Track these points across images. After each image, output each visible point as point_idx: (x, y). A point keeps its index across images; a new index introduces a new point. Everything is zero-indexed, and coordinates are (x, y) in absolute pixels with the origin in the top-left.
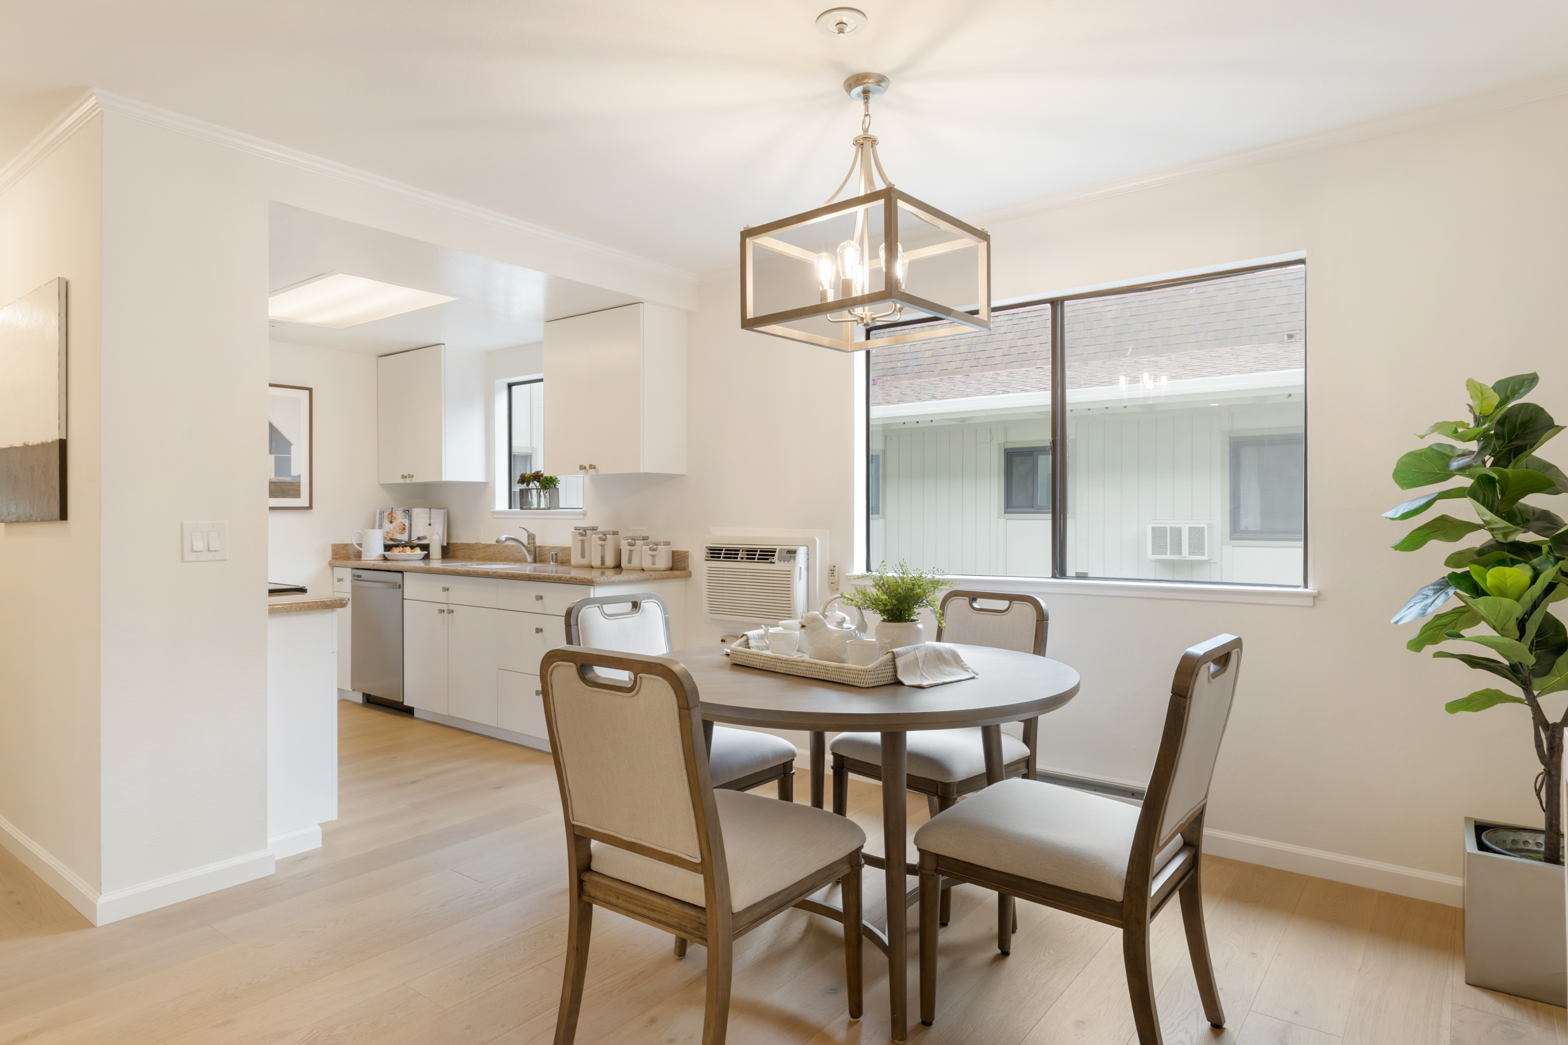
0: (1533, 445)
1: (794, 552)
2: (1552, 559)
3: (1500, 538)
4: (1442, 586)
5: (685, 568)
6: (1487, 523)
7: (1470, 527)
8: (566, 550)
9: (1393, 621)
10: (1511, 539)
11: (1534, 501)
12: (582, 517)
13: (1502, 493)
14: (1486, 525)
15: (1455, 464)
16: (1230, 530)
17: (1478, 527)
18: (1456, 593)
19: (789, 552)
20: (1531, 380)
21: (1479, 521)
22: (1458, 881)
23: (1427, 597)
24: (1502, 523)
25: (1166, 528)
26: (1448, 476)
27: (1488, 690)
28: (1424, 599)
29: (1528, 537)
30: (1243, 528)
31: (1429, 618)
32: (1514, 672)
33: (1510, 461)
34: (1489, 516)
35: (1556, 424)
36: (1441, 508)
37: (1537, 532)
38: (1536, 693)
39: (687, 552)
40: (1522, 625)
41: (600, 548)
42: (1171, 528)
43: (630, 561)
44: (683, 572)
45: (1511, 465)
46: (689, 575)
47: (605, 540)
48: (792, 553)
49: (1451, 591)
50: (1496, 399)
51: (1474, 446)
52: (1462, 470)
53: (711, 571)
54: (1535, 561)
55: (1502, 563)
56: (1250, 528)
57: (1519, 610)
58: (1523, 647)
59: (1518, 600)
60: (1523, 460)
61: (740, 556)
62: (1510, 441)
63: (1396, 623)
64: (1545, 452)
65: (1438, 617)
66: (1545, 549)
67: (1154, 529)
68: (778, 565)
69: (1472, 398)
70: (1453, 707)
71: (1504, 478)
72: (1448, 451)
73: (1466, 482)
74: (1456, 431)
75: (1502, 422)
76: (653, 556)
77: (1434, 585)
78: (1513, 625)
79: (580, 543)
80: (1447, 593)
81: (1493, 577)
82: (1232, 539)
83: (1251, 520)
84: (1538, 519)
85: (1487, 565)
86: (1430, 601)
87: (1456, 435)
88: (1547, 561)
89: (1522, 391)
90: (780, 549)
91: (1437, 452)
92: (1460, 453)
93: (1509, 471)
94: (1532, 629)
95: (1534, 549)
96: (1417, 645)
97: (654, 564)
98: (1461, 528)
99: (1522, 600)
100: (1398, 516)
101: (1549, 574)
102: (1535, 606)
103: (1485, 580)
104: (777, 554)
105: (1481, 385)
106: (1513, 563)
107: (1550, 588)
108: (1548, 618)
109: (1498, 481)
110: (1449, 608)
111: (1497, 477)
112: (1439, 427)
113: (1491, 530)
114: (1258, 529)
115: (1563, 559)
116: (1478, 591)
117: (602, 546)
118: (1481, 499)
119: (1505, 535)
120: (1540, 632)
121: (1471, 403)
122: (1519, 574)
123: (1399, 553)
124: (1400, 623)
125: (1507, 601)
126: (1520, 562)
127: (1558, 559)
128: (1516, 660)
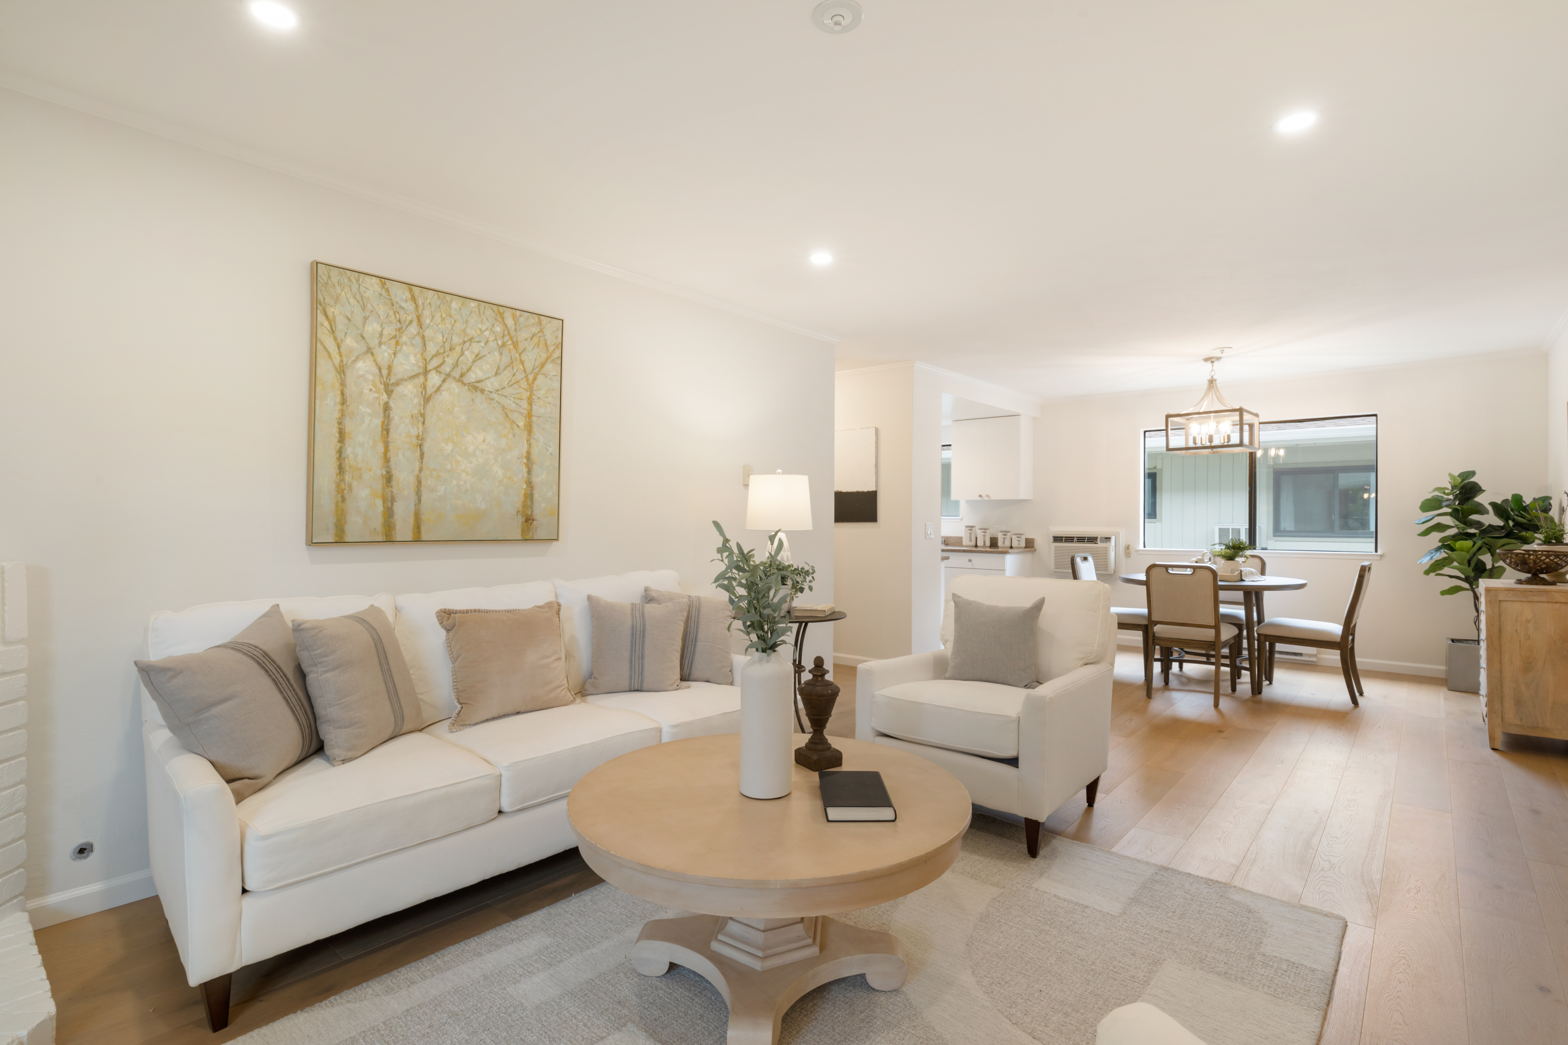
0: (1474, 496)
1: (1110, 538)
2: (1480, 538)
3: (1461, 531)
4: (1438, 549)
5: (1033, 547)
6: (1456, 525)
7: (1449, 527)
8: (961, 538)
9: (1419, 562)
10: (1465, 531)
11: (1475, 517)
12: (960, 521)
13: (1462, 514)
14: (1456, 526)
15: (1444, 504)
16: (1273, 530)
17: (1452, 527)
18: (1444, 552)
19: (1106, 538)
20: (1473, 473)
21: (1453, 525)
22: (1444, 668)
23: (1432, 553)
24: (1462, 525)
25: (1229, 529)
26: (1440, 507)
27: (1457, 586)
28: (1431, 554)
29: (1472, 531)
30: (1282, 528)
31: (1433, 561)
32: (1467, 579)
33: (1465, 503)
34: (1457, 523)
35: (1483, 489)
36: (1437, 520)
37: (1476, 529)
38: (1474, 587)
39: (1034, 539)
40: (1469, 562)
41: (983, 537)
42: (1232, 529)
43: (1004, 543)
44: (1032, 549)
45: (1465, 505)
46: (1036, 550)
47: (985, 532)
48: (1108, 539)
49: (1442, 551)
50: (1460, 480)
51: (1451, 497)
52: (1447, 506)
53: (1056, 548)
54: (1474, 539)
55: (1462, 539)
56: (1287, 529)
57: (1468, 556)
58: (1470, 569)
59: (1468, 552)
60: (1470, 502)
61: (1075, 540)
62: (1465, 495)
63: (1420, 563)
64: (1479, 499)
65: (1437, 561)
66: (1477, 535)
67: (1220, 529)
68: (1100, 545)
69: (1450, 479)
70: (1443, 593)
71: (1462, 509)
72: (1440, 498)
73: (1449, 510)
74: (1445, 492)
75: (1462, 488)
76: (1019, 541)
77: (1435, 549)
78: (1466, 562)
79: (969, 534)
80: (1441, 552)
81: (1459, 544)
82: (1274, 536)
83: (1287, 524)
84: (1476, 524)
85: (1456, 541)
86: (1433, 554)
87: (1444, 493)
88: (1478, 539)
89: (1470, 477)
90: (1100, 537)
91: (1437, 499)
92: (1445, 499)
93: (1465, 507)
94: (1473, 563)
95: (1474, 535)
96: (1427, 572)
97: (1019, 544)
98: (1446, 527)
99: (1470, 552)
100: (1421, 522)
101: (1479, 543)
102: (1474, 554)
103: (1455, 546)
104: (1099, 539)
105: (1454, 476)
106: (1466, 540)
107: (1480, 548)
108: (1479, 559)
109: (1461, 510)
110: (1440, 558)
111: (1460, 509)
112: (1437, 489)
113: (1458, 528)
114: (1292, 529)
115: (1484, 538)
116: (1452, 549)
117: (984, 536)
118: (1454, 516)
119: (1463, 530)
120: (1476, 565)
121: (1450, 481)
122: (1468, 543)
123: (1420, 537)
124: (1422, 563)
125: (1464, 553)
126: (1468, 540)
127: (1482, 538)
128: (1467, 575)
